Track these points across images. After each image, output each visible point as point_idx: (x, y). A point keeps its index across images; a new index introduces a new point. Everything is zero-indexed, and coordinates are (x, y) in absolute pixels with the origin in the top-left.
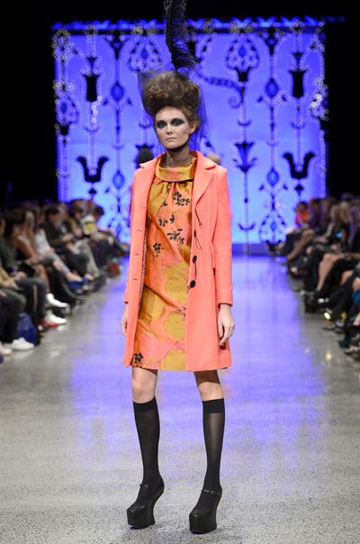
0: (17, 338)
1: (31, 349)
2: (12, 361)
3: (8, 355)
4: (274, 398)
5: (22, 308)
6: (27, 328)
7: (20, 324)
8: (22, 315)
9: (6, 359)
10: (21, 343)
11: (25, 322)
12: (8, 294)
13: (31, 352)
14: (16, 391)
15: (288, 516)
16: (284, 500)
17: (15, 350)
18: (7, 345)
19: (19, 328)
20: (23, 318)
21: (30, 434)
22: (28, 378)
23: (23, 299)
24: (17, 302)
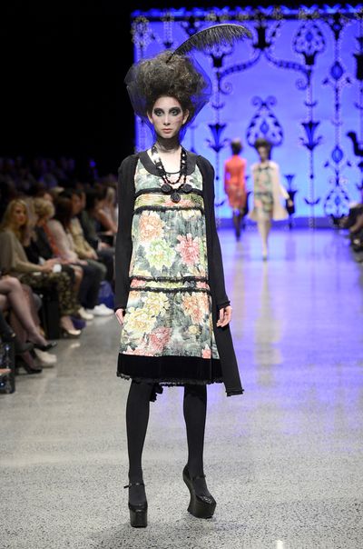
0: (98, 305)
1: (111, 315)
2: (93, 326)
3: (90, 320)
4: (337, 363)
5: (103, 277)
6: (107, 295)
7: (101, 291)
8: (103, 283)
9: (88, 324)
10: (102, 309)
11: (105, 289)
12: (90, 264)
13: (111, 318)
14: (98, 354)
15: (351, 473)
16: (347, 457)
17: (96, 316)
18: (89, 311)
19: (100, 295)
20: (103, 286)
21: (110, 394)
22: (109, 341)
23: (103, 268)
24: (98, 271)
